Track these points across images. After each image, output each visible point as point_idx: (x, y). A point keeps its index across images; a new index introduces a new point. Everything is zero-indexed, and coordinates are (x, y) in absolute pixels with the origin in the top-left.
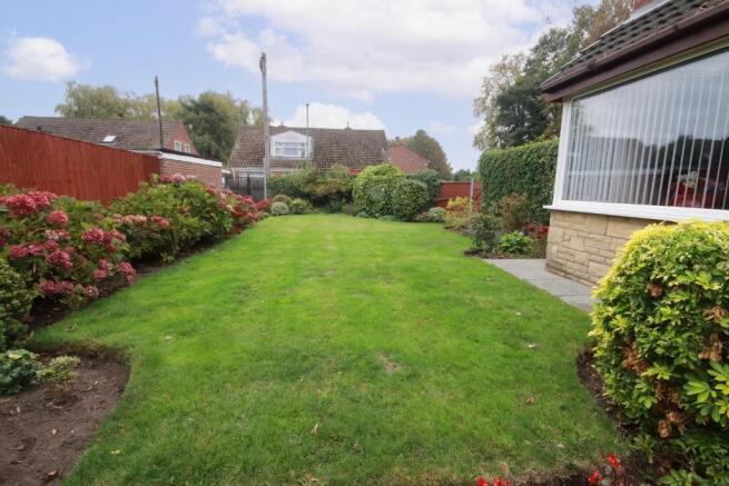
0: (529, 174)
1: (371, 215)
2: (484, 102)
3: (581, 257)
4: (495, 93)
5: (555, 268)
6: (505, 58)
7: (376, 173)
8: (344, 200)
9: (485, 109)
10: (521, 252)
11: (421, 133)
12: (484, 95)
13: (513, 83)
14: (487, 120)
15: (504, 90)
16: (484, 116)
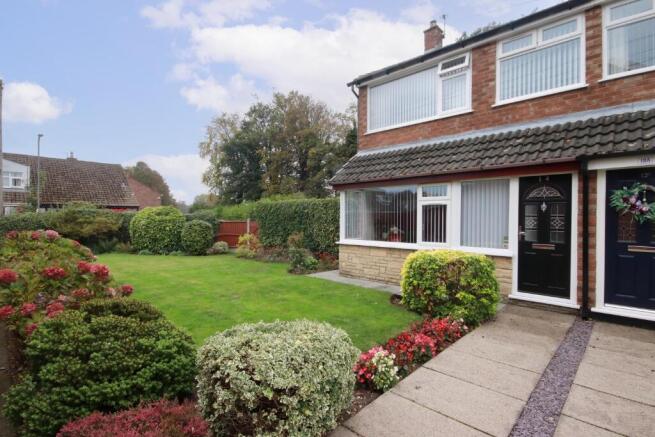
0: (298, 219)
1: (156, 252)
2: (208, 146)
3: (359, 267)
4: (218, 141)
5: (346, 274)
6: (224, 115)
7: (159, 214)
8: (115, 239)
9: (209, 152)
10: (316, 269)
11: (141, 164)
12: (208, 140)
13: (232, 135)
14: (211, 161)
15: (226, 140)
16: (208, 157)
